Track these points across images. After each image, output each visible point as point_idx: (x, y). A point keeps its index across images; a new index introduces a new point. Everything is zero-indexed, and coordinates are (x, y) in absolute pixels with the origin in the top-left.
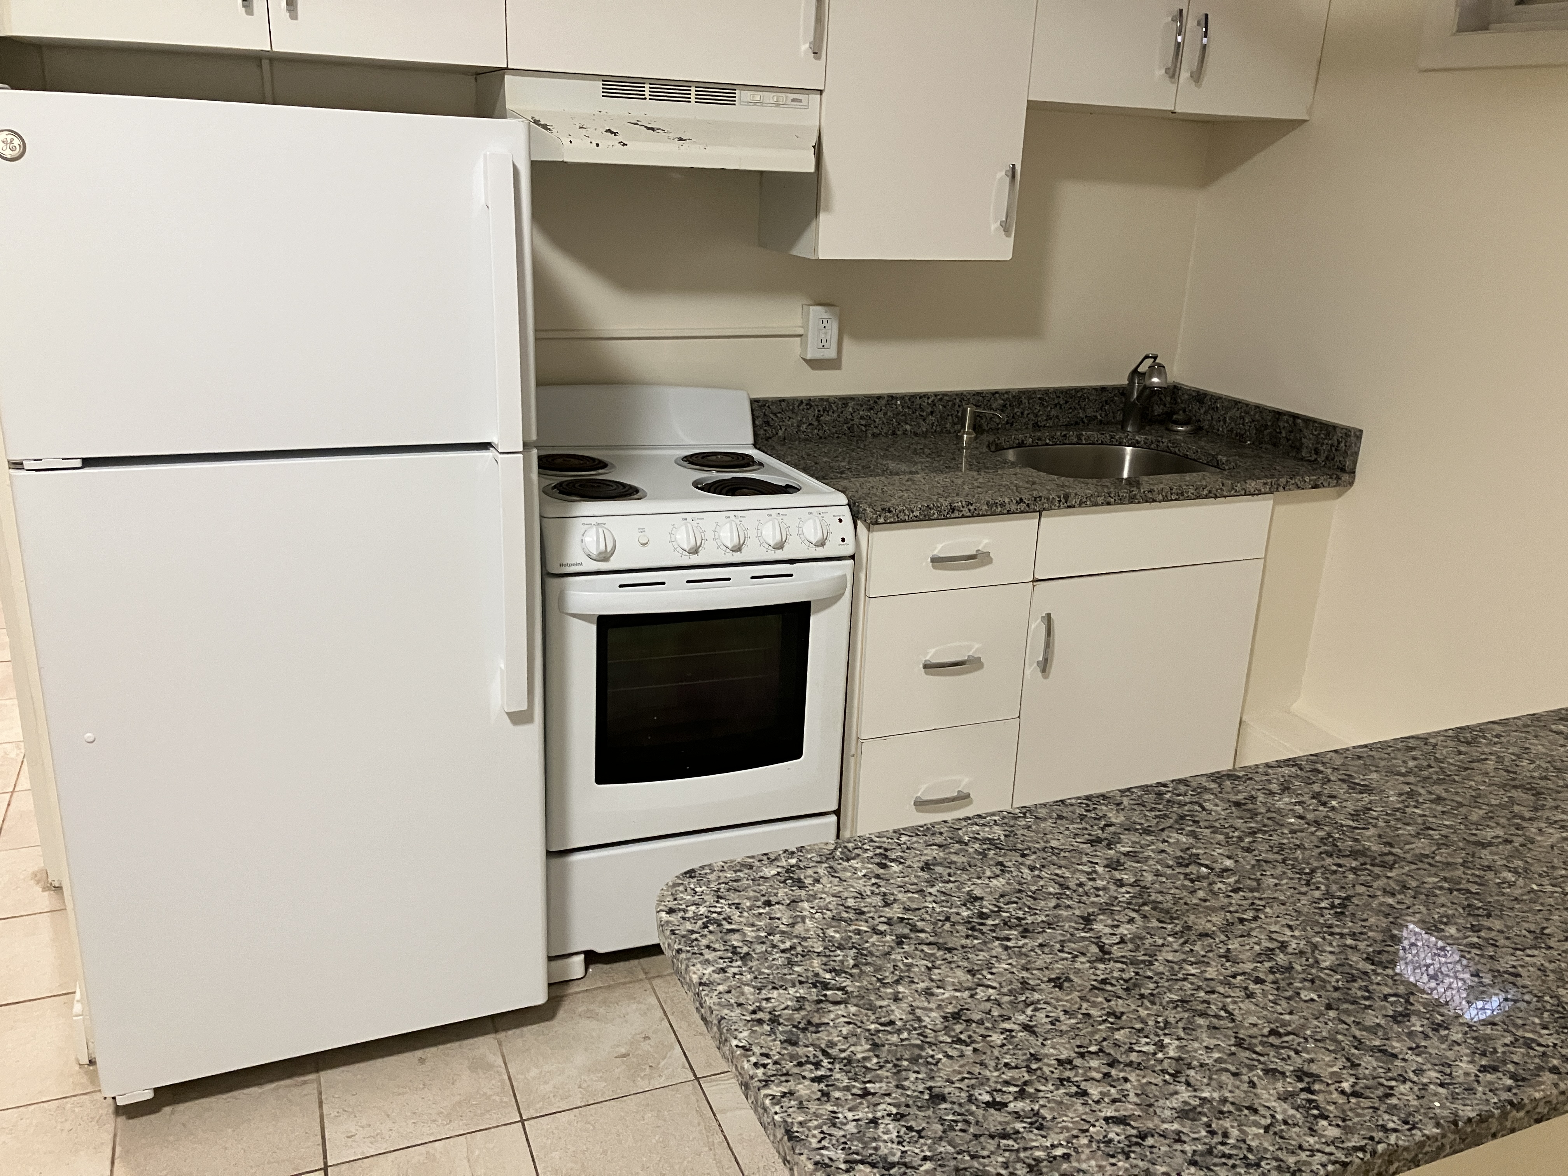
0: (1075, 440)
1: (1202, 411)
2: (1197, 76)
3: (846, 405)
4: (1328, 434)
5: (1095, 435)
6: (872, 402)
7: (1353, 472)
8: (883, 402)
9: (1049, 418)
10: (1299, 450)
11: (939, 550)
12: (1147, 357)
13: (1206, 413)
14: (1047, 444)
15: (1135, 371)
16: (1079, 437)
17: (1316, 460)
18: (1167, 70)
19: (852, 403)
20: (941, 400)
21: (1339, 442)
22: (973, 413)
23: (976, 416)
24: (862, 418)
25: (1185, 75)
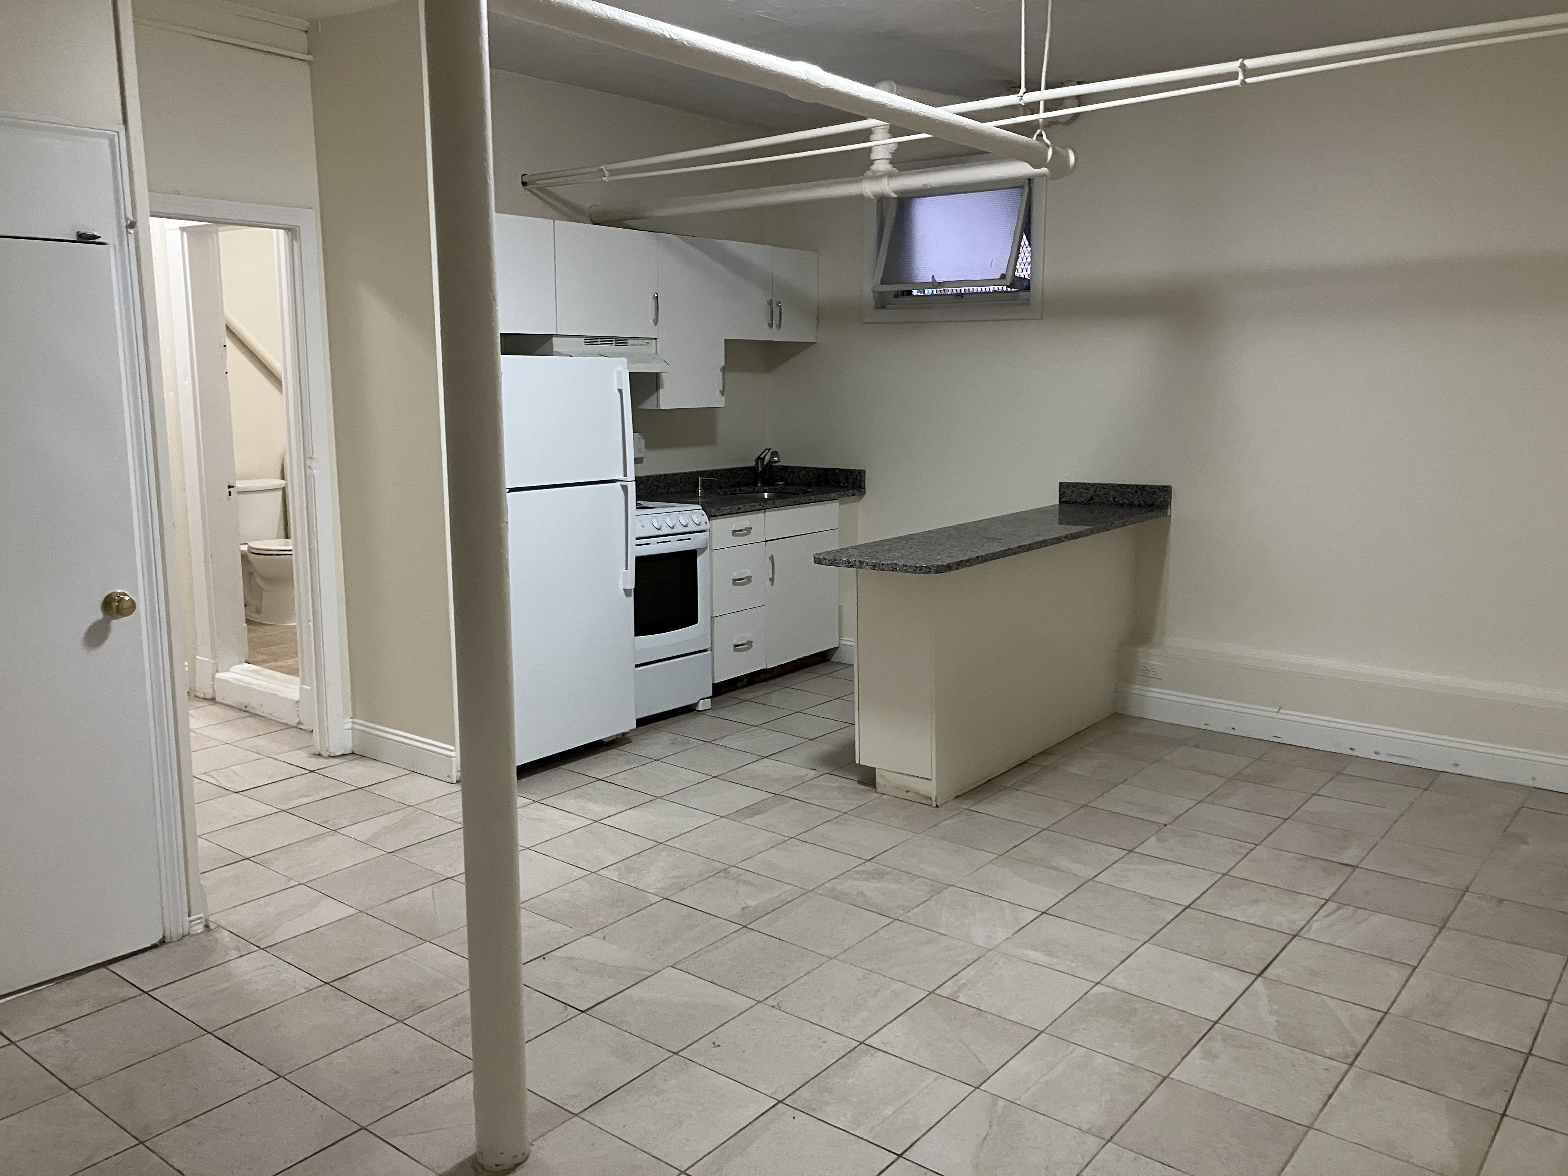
0: (739, 492)
1: (787, 475)
2: (779, 327)
3: (648, 479)
4: (851, 474)
5: (747, 489)
6: (658, 478)
7: (865, 488)
8: (662, 478)
9: (725, 483)
10: (839, 483)
11: (734, 528)
12: (766, 449)
13: (789, 475)
14: (728, 495)
15: (759, 458)
16: (740, 490)
17: (847, 486)
18: (769, 324)
19: (651, 479)
20: (684, 476)
21: (857, 476)
22: (702, 480)
23: (703, 482)
24: (655, 486)
25: (774, 326)
